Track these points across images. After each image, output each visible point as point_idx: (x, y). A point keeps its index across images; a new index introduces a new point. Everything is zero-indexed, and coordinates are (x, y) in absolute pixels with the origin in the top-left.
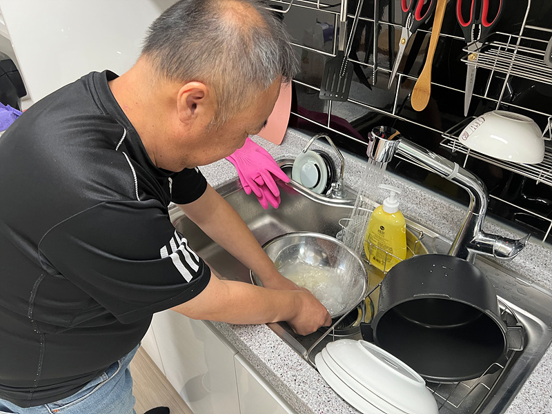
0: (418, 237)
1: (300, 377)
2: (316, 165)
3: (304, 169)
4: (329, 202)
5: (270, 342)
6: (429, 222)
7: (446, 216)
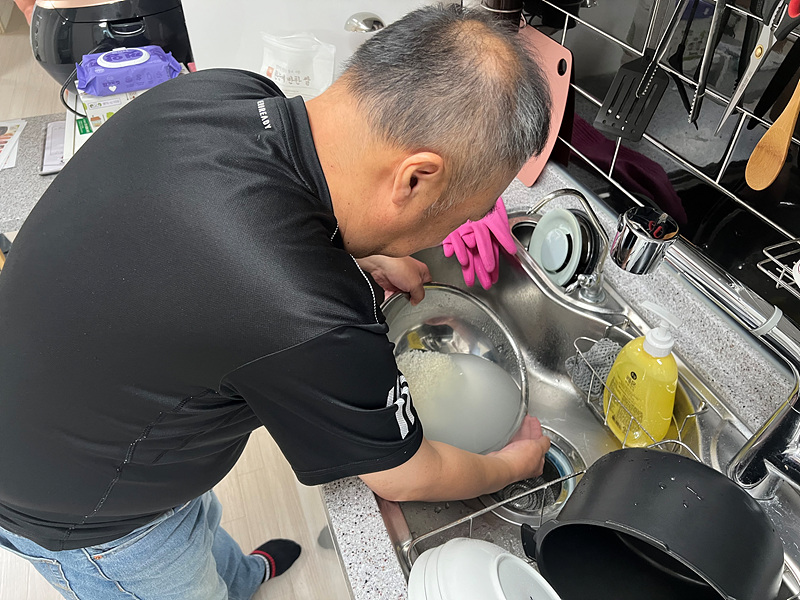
0: (696, 408)
1: (374, 579)
2: (569, 236)
3: (549, 238)
4: (569, 304)
5: (359, 506)
6: (725, 389)
7: (760, 389)
